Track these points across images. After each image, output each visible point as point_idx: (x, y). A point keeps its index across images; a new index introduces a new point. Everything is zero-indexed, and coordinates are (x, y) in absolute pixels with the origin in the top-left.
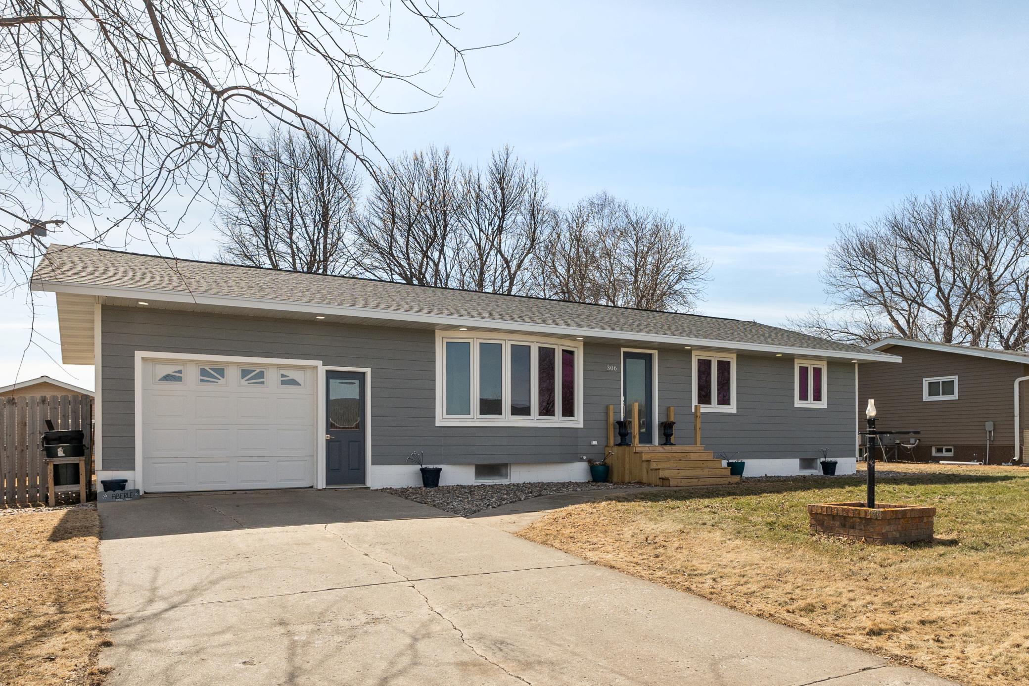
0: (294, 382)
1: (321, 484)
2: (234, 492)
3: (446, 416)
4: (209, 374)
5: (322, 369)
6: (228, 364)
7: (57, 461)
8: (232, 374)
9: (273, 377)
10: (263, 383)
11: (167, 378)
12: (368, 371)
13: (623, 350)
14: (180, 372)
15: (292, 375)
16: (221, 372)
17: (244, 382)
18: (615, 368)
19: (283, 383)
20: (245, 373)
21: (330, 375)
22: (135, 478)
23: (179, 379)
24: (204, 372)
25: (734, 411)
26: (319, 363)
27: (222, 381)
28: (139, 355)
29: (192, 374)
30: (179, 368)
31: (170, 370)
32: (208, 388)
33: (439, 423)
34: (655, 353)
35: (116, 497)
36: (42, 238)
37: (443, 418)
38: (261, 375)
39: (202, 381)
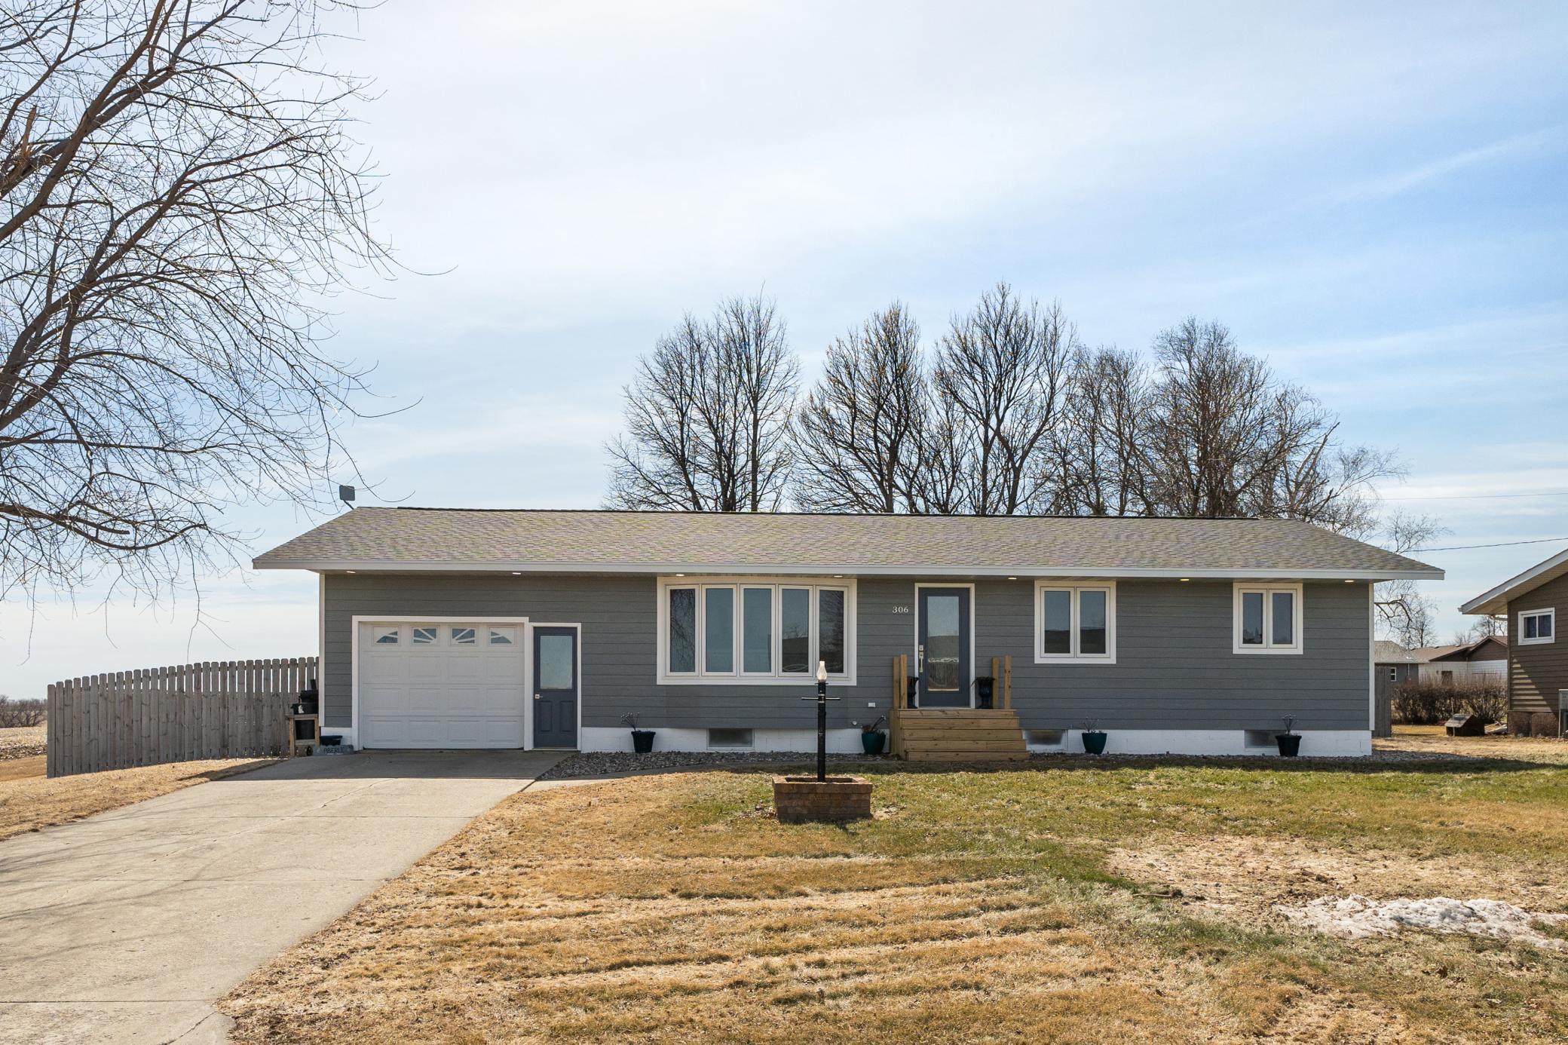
0: (503, 640)
1: (529, 745)
2: (441, 751)
3: (669, 673)
4: (423, 635)
5: (528, 626)
6: (439, 624)
7: (297, 718)
8: (444, 634)
9: (482, 636)
10: (473, 642)
11: (385, 640)
12: (579, 626)
13: (917, 586)
14: (396, 633)
15: (503, 632)
16: (433, 632)
17: (454, 641)
18: (906, 610)
19: (494, 641)
20: (456, 632)
21: (538, 633)
22: (350, 735)
23: (394, 641)
24: (417, 633)
25: (1113, 661)
26: (525, 620)
27: (434, 641)
28: (356, 619)
29: (406, 636)
30: (393, 630)
31: (386, 632)
32: (419, 647)
33: (661, 681)
34: (972, 586)
35: (328, 751)
36: (350, 502)
37: (665, 675)
38: (472, 633)
39: (415, 641)
